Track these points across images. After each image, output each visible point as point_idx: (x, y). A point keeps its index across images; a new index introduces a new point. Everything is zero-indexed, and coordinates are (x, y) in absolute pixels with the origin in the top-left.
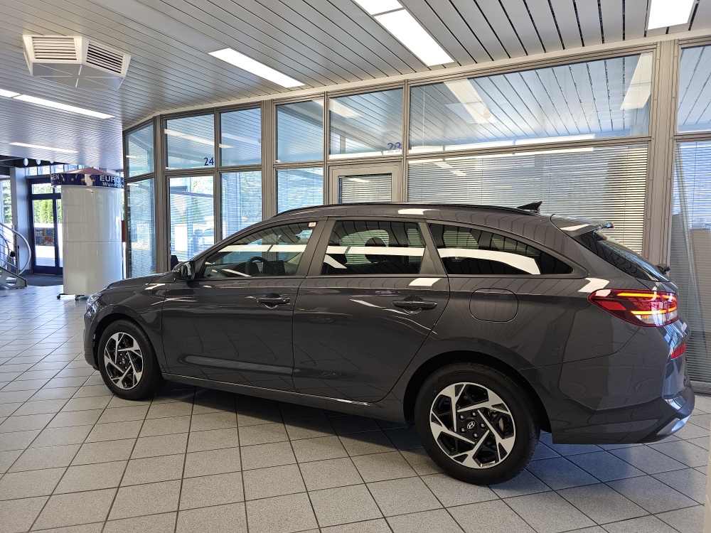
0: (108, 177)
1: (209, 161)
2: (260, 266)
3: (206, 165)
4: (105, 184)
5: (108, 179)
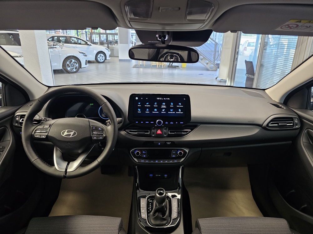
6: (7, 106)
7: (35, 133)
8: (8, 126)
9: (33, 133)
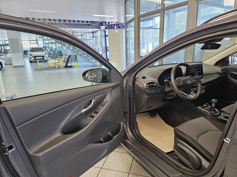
0: (122, 24)
1: (158, 6)
2: (184, 69)
3: (156, 8)
4: (121, 27)
5: (122, 25)
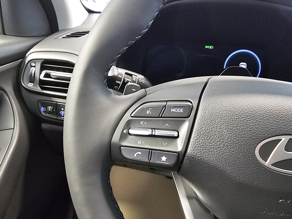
6: (4, 34)
7: (123, 136)
8: (9, 89)
9: (116, 138)
